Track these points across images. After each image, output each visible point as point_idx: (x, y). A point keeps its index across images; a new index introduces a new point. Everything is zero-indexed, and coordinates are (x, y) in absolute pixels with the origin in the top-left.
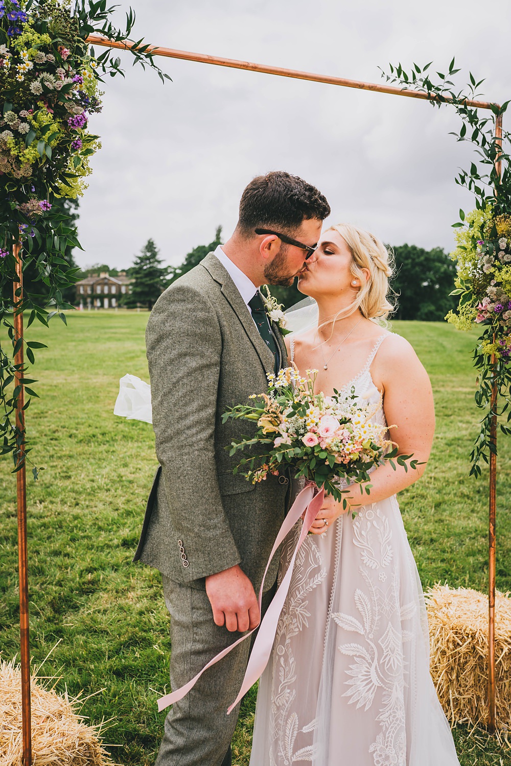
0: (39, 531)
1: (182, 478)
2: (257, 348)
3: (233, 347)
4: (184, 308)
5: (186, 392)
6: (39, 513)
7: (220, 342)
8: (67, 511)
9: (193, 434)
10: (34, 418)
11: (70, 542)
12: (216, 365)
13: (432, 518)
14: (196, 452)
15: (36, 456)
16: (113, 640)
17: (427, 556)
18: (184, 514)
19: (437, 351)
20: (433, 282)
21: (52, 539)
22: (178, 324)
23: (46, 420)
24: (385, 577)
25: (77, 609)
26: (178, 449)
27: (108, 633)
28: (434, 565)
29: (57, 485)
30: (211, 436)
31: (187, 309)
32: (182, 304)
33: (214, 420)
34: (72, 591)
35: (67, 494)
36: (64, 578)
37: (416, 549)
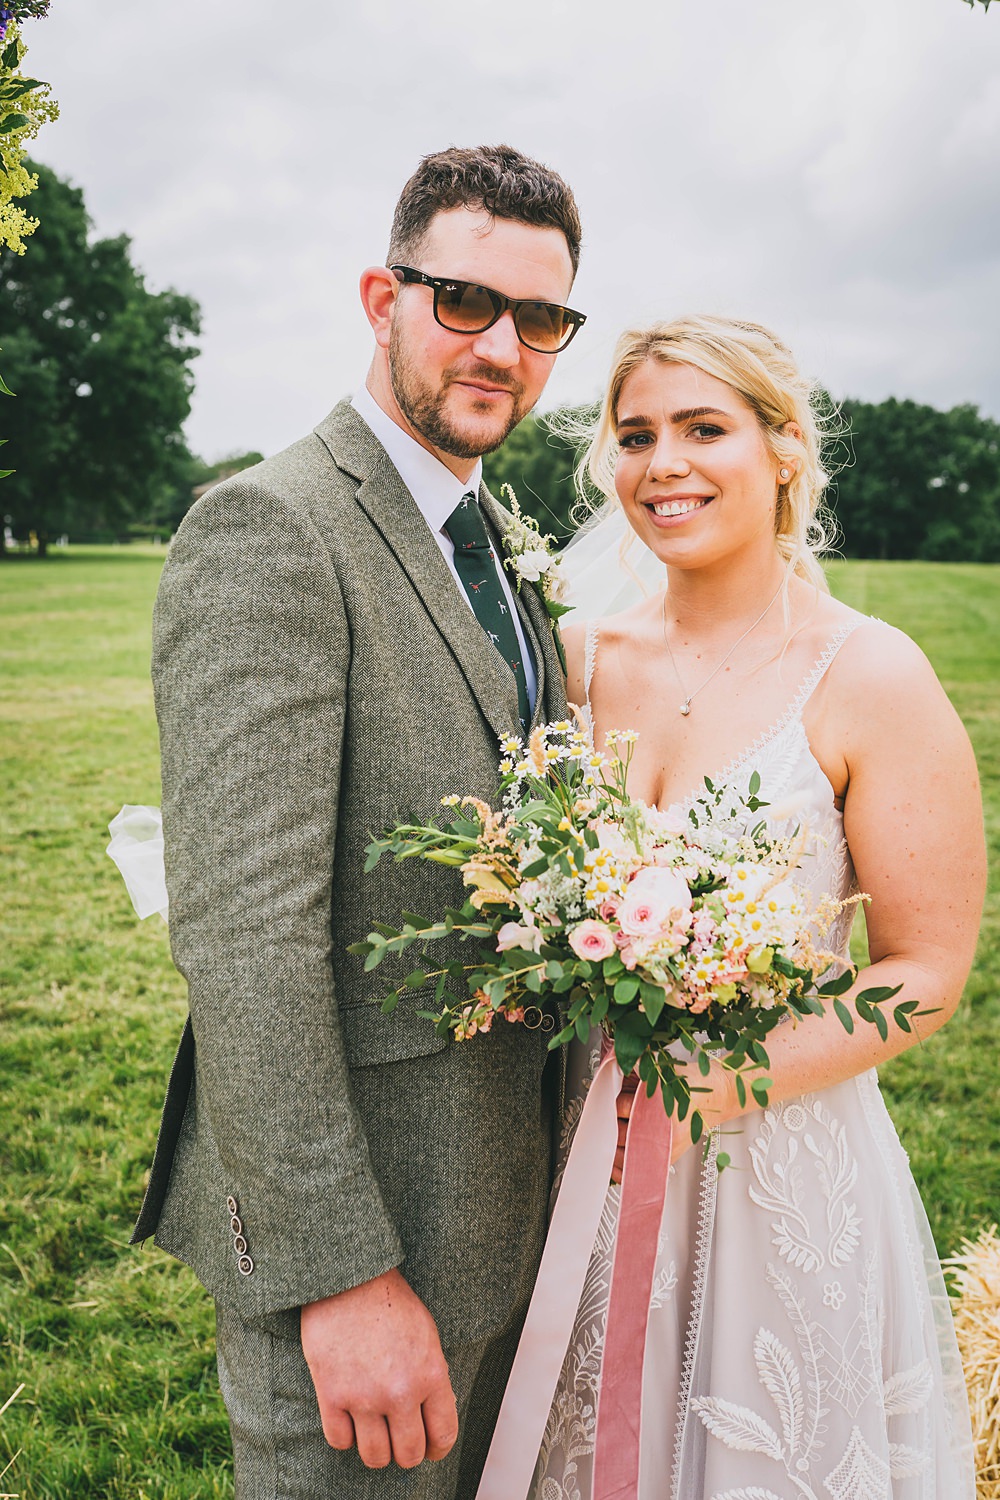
0: (47, 1056)
1: (231, 1020)
2: (458, 651)
3: (381, 650)
4: (243, 546)
5: (245, 779)
6: (53, 1012)
7: (344, 635)
8: (118, 1009)
9: (264, 898)
10: (70, 785)
11: (114, 1089)
12: (333, 700)
13: (966, 1033)
14: (271, 948)
15: (64, 875)
16: (187, 1349)
17: (955, 1134)
18: (237, 1125)
19: (966, 629)
20: (953, 480)
21: (74, 1079)
22: (226, 588)
23: (96, 789)
24: (840, 1296)
25: (112, 1261)
26: (222, 938)
27: (175, 1330)
28: (973, 1159)
29: (102, 944)
30: (318, 901)
31: (250, 548)
32: (238, 534)
33: (327, 856)
34: (103, 1214)
35: (121, 967)
36: (88, 1180)
37: (929, 1113)
